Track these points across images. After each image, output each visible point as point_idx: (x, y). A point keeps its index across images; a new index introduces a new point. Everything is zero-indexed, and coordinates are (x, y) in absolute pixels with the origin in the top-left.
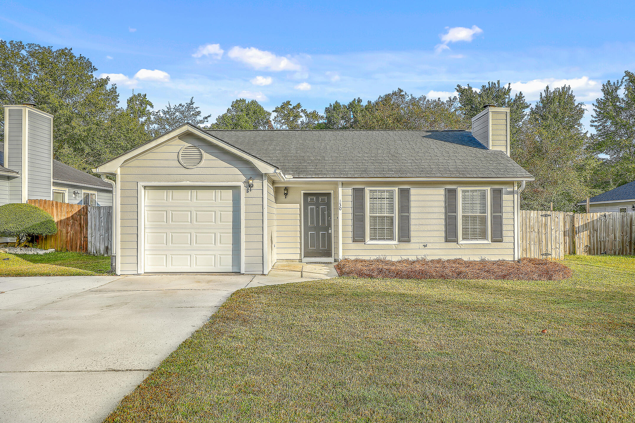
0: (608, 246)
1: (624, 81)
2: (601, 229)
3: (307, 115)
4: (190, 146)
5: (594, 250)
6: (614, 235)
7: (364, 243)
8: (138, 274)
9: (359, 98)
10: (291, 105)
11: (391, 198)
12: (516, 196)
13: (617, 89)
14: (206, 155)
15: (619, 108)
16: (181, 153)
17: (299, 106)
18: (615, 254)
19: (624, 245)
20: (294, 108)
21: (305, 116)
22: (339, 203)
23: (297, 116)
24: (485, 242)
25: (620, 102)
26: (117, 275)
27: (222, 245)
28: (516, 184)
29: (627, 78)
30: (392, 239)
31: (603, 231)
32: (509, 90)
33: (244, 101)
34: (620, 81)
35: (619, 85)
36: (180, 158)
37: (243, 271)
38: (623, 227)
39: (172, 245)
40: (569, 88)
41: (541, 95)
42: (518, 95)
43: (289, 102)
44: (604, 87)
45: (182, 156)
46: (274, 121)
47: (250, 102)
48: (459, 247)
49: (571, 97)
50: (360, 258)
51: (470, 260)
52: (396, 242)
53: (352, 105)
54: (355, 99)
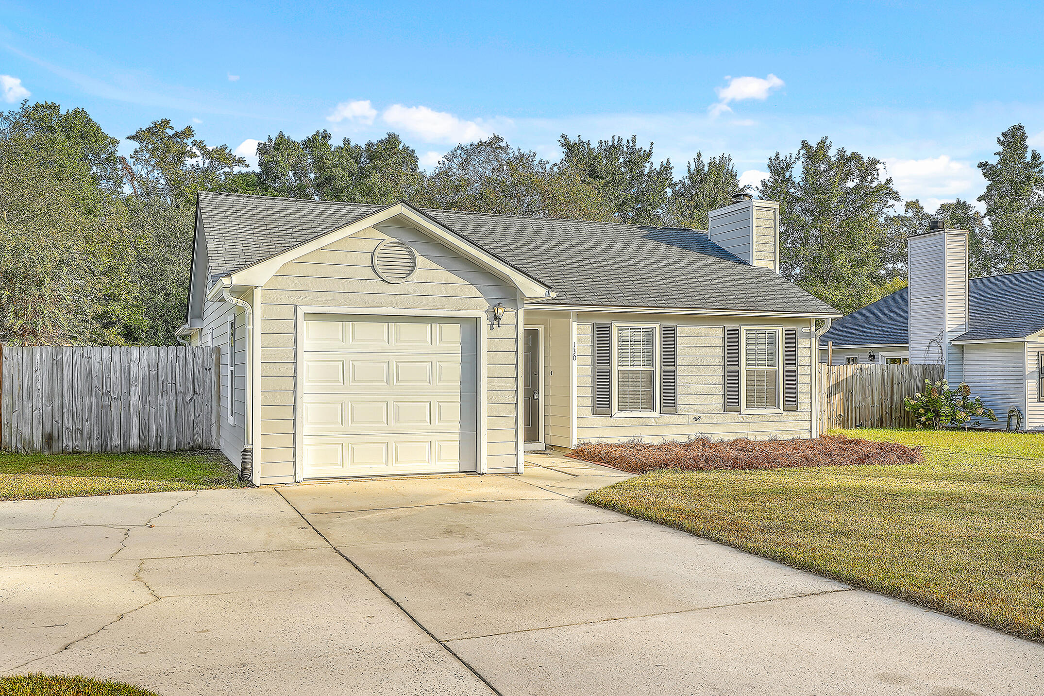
0: (865, 414)
1: (801, 155)
2: (856, 389)
3: (207, 154)
4: (394, 241)
5: (848, 420)
6: (872, 398)
7: (610, 415)
8: (297, 483)
9: (325, 131)
10: (172, 128)
11: (649, 341)
12: (813, 339)
13: (789, 166)
14: (420, 260)
15: (792, 196)
16: (376, 254)
17: (188, 132)
18: (872, 426)
19: (884, 413)
20: (176, 135)
21: (203, 154)
22: (573, 348)
23: (183, 154)
24: (777, 411)
25: (795, 188)
26: (254, 486)
27: (442, 424)
28: (813, 323)
29: (803, 152)
30: (652, 408)
31: (858, 393)
32: (650, 154)
33: (54, 107)
34: (794, 156)
35: (792, 162)
36: (376, 263)
37: (483, 468)
38: (882, 385)
39: (354, 425)
40: (730, 160)
41: (689, 167)
42: (665, 163)
43: (168, 122)
44: (770, 161)
45: (379, 259)
46: (133, 160)
47: (70, 112)
48: (742, 420)
49: (733, 175)
50: (605, 440)
51: (756, 440)
52: (656, 414)
53: (310, 144)
54: (318, 132)
